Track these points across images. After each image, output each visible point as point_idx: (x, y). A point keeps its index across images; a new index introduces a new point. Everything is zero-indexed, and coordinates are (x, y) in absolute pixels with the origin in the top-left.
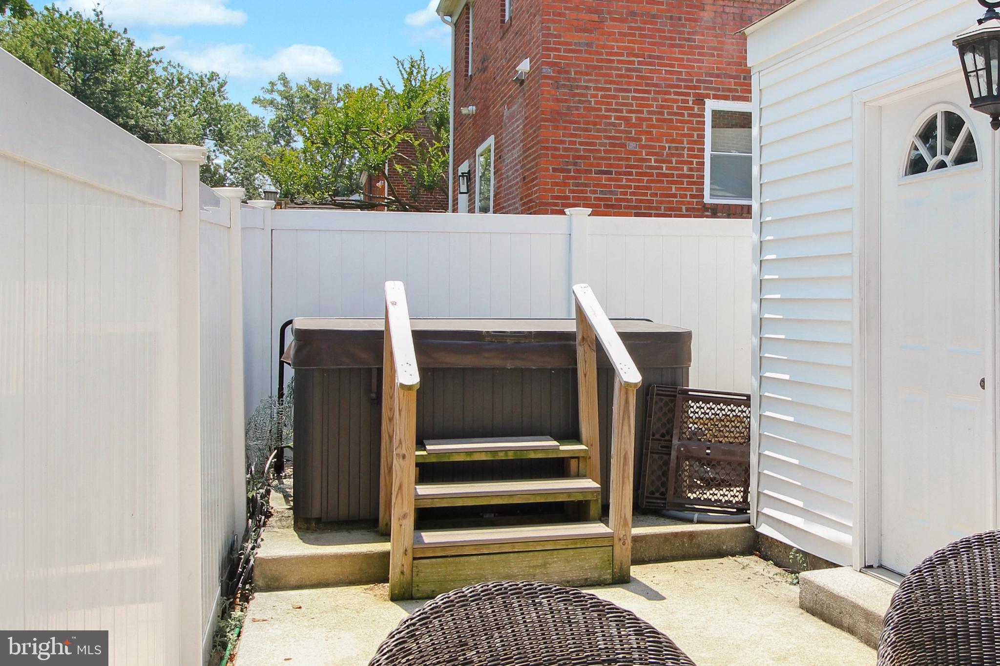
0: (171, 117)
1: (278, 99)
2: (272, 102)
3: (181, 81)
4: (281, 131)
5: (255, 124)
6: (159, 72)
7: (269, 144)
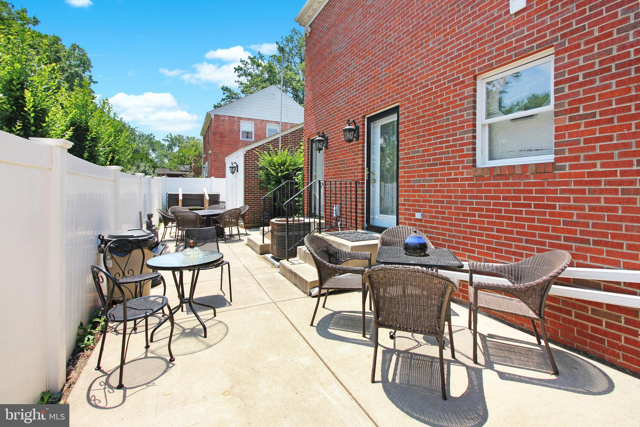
0: (140, 145)
1: (169, 139)
2: (167, 140)
3: (143, 136)
4: (170, 147)
5: (163, 145)
6: (137, 133)
7: (167, 151)
